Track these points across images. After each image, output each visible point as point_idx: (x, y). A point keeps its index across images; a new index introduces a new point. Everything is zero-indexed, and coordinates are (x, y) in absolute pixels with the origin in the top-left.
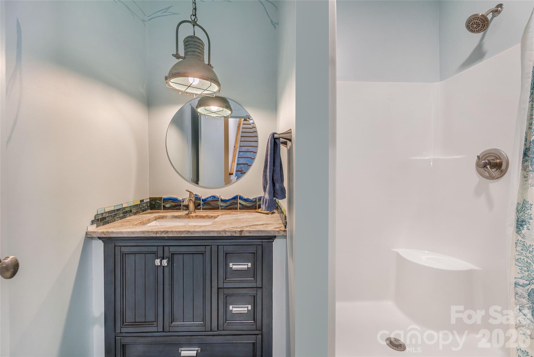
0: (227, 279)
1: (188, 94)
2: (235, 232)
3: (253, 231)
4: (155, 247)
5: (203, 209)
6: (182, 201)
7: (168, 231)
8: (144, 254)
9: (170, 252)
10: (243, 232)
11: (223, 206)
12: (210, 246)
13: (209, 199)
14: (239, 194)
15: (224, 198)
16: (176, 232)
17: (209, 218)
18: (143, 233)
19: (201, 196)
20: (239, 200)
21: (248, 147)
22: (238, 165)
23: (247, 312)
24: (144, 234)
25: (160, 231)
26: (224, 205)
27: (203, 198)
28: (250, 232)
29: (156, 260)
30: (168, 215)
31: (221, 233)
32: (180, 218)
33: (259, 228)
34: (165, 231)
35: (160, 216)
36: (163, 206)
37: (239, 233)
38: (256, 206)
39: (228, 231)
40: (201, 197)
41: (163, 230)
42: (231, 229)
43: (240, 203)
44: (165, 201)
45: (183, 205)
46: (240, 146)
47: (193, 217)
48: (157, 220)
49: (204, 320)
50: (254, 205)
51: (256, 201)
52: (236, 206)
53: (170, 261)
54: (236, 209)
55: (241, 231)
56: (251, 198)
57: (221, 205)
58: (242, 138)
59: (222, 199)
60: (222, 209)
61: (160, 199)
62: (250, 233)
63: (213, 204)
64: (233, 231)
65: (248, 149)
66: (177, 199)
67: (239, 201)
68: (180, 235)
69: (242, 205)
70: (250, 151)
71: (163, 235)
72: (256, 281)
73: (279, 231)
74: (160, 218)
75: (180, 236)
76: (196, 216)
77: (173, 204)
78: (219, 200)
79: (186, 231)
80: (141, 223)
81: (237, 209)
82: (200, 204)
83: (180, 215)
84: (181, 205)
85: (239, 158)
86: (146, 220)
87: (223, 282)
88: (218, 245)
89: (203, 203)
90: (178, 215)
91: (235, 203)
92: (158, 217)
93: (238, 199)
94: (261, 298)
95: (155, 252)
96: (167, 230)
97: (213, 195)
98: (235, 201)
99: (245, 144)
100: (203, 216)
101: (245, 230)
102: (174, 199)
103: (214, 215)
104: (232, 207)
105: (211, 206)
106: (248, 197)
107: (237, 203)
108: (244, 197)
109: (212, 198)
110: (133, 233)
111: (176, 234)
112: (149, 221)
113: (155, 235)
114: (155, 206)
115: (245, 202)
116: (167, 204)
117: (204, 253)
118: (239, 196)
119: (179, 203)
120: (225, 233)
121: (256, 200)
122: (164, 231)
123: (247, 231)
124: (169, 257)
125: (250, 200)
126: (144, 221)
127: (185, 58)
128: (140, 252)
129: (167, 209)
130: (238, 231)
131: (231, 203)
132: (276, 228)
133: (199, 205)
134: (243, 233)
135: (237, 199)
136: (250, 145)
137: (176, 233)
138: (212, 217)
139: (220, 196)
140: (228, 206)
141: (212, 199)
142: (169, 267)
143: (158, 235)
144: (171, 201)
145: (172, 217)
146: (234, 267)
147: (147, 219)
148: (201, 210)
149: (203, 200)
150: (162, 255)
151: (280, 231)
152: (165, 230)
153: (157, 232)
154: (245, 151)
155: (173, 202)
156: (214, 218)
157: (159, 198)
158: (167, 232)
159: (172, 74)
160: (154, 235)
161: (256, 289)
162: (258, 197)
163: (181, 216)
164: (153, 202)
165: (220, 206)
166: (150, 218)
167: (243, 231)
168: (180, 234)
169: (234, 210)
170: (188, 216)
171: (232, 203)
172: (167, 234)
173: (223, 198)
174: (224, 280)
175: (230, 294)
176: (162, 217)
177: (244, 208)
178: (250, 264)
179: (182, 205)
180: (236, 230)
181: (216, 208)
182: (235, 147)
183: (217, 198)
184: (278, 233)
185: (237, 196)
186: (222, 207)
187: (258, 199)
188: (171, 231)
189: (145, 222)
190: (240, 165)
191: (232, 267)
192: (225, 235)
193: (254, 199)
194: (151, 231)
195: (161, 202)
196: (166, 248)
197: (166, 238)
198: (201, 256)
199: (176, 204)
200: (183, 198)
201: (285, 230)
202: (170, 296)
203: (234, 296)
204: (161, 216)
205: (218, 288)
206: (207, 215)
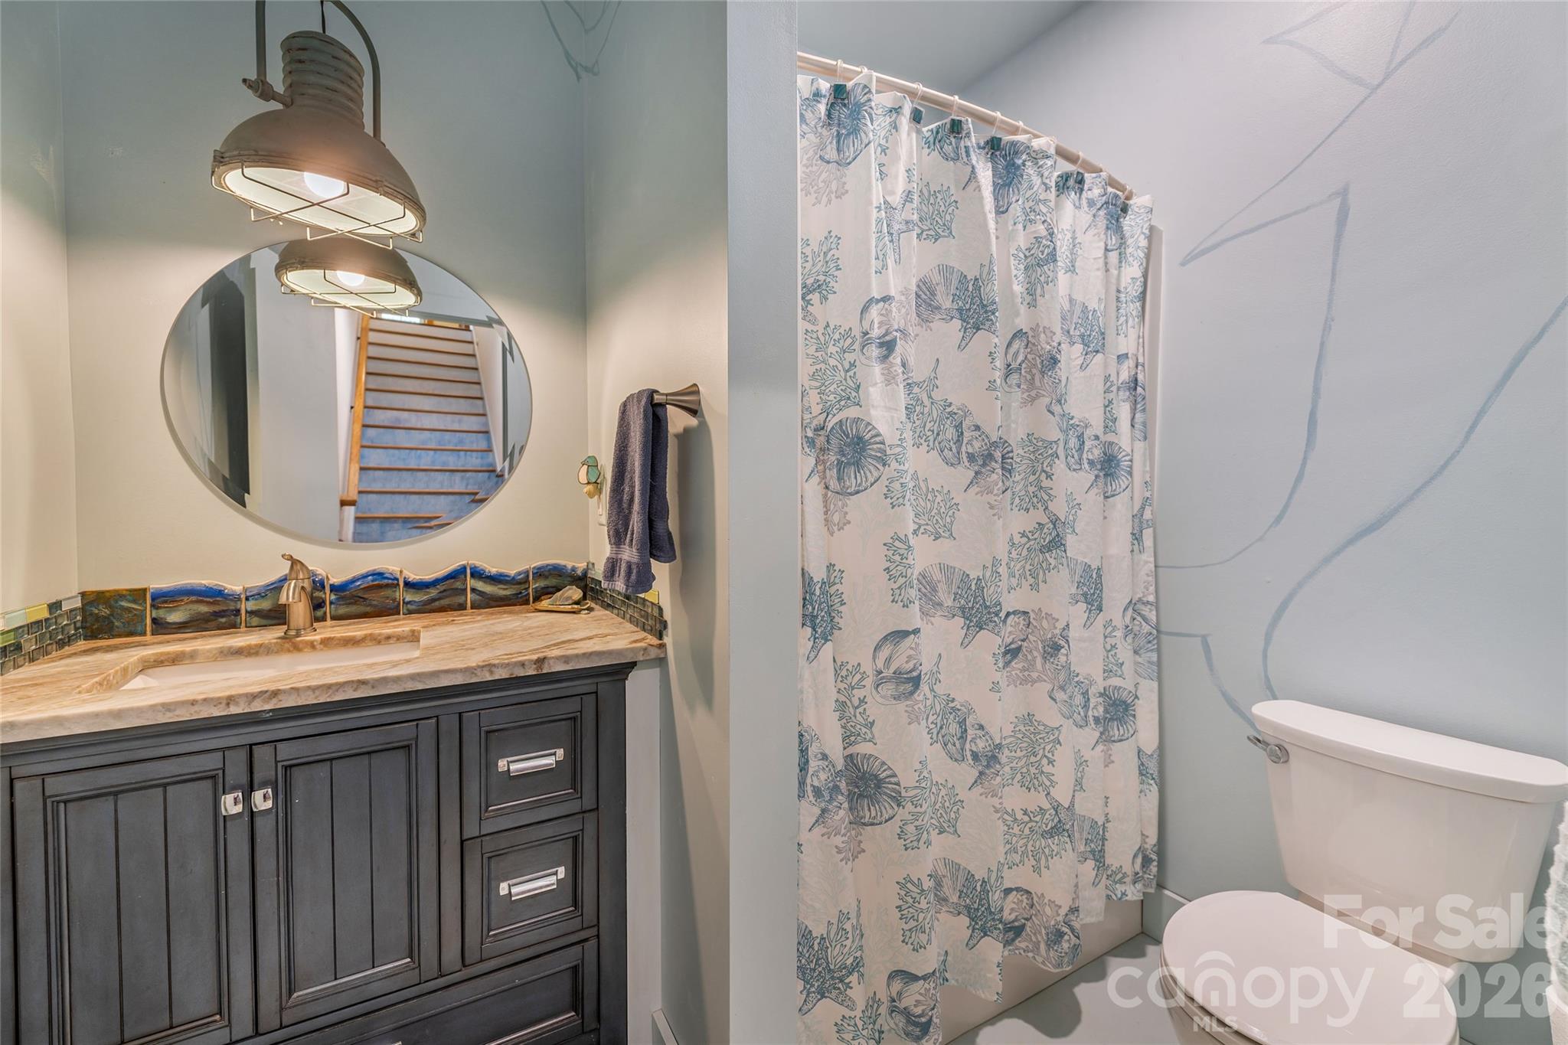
0: (490, 808)
1: (281, 223)
2: (523, 664)
3: (577, 656)
4: (214, 754)
5: (333, 618)
6: (243, 596)
7: (279, 690)
8: (161, 789)
9: (279, 762)
10: (545, 660)
11: (415, 602)
12: (434, 720)
13: (359, 583)
14: (470, 562)
15: (418, 577)
16: (313, 689)
17: (379, 642)
18: (169, 710)
19: (324, 574)
20: (472, 581)
21: (395, 412)
22: (363, 472)
23: (555, 887)
24: (169, 714)
25: (246, 695)
26: (416, 600)
27: (335, 580)
28: (566, 659)
29: (223, 797)
30: (198, 648)
31: (475, 674)
32: (257, 654)
33: (588, 648)
34: (267, 691)
35: (162, 654)
36: (154, 621)
37: (535, 666)
38: (529, 594)
39: (498, 664)
40: (327, 577)
41: (256, 689)
42: (508, 659)
43: (473, 590)
44: (166, 602)
45: (247, 612)
46: (365, 407)
47: (315, 643)
48: (150, 671)
49: (412, 949)
50: (521, 593)
51: (526, 581)
52: (460, 600)
53: (280, 792)
54: (462, 607)
55: (540, 661)
56: (512, 573)
57: (407, 600)
58: (371, 377)
59: (410, 580)
60: (410, 612)
61: (139, 594)
62: (568, 664)
63: (376, 598)
64: (516, 664)
65: (398, 420)
66: (220, 591)
67: (471, 583)
68: (329, 697)
69: (481, 593)
70: (407, 425)
71: (257, 706)
72: (579, 794)
73: (645, 649)
74: (162, 662)
75: (328, 700)
76: (326, 642)
77: (204, 609)
78: (398, 585)
79: (353, 681)
80: (101, 684)
81: (465, 609)
82: (324, 602)
83: (256, 645)
84: (238, 611)
85: (366, 450)
86: (117, 672)
87: (481, 819)
88: (460, 713)
89: (333, 597)
90: (248, 643)
91: (457, 589)
92: (155, 661)
93: (466, 577)
94: (595, 837)
95: (216, 772)
96: (273, 687)
97: (375, 570)
98: (458, 585)
99: (385, 399)
100: (354, 637)
101: (553, 655)
102: (205, 591)
103: (399, 632)
104: (445, 602)
105: (370, 605)
106: (503, 571)
107: (466, 589)
108: (487, 571)
109: (370, 577)
110: (118, 714)
111: (313, 696)
112: (126, 675)
113: (224, 710)
114: (113, 623)
115: (490, 584)
116: (171, 610)
117: (414, 746)
118: (471, 569)
119: (232, 604)
120: (491, 672)
121: (528, 576)
122: (261, 692)
123: (558, 658)
124: (274, 779)
125: (508, 576)
126: (111, 677)
127: (292, 104)
128: (140, 782)
129: (175, 631)
130: (530, 661)
131: (442, 589)
132: (635, 641)
133: (321, 603)
134: (546, 665)
135: (463, 576)
136: (406, 407)
137: (314, 693)
138: (388, 638)
139: (401, 572)
140: (433, 600)
141: (372, 581)
142: (277, 812)
143: (234, 710)
144: (194, 598)
145: (222, 652)
146: (513, 767)
147: (118, 668)
148: (329, 622)
149: (334, 588)
150: (244, 779)
151: (650, 648)
152: (266, 689)
153: (230, 700)
154: (386, 424)
155: (197, 602)
156: (398, 639)
157: (130, 590)
158: (276, 694)
159: (254, 153)
160: (217, 712)
161: (581, 816)
162: (532, 566)
163: (261, 645)
164: (101, 607)
165: (404, 603)
166: (126, 663)
167: (545, 658)
168: (329, 694)
169: (456, 613)
170: (293, 643)
171: (445, 591)
172: (274, 701)
173: (413, 577)
174: (483, 812)
175: (503, 849)
176: (175, 660)
177: (487, 603)
178: (560, 752)
179: (243, 612)
180: (526, 660)
181: (391, 610)
182: (352, 408)
183: (391, 579)
184: (643, 655)
185: (464, 568)
186: (409, 606)
187: (533, 574)
188: (292, 688)
189: (115, 681)
190: (371, 472)
191: (509, 769)
192: (491, 679)
193: (519, 574)
194: (205, 700)
195: (140, 605)
196: (262, 754)
197: (268, 715)
198: (400, 756)
199: (217, 608)
200: (246, 586)
201: (660, 645)
202: (282, 909)
203: (515, 851)
204: (168, 653)
205: (462, 842)
206: (371, 634)
